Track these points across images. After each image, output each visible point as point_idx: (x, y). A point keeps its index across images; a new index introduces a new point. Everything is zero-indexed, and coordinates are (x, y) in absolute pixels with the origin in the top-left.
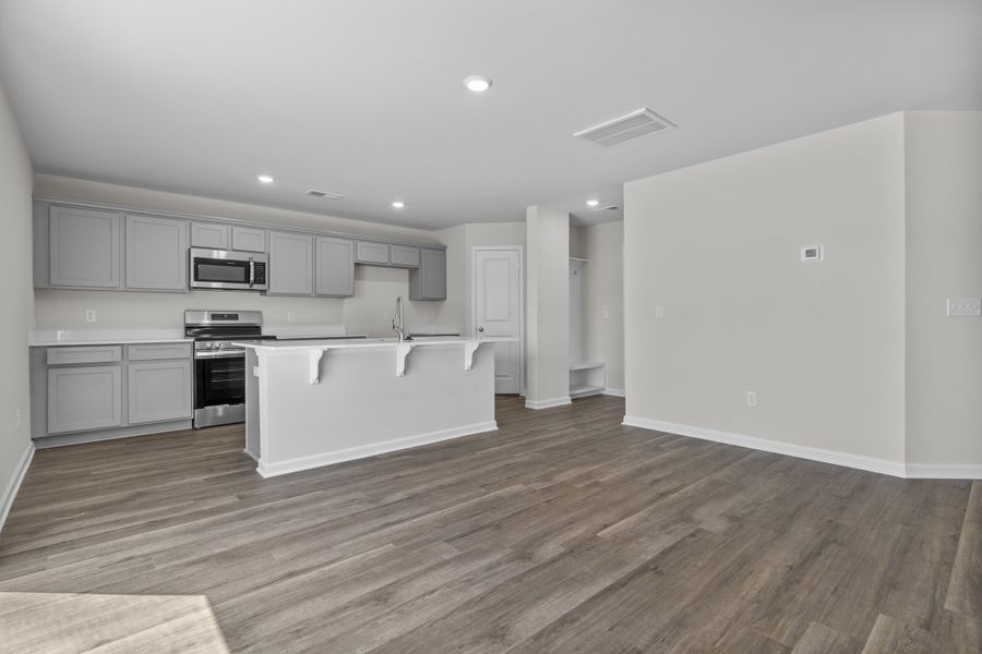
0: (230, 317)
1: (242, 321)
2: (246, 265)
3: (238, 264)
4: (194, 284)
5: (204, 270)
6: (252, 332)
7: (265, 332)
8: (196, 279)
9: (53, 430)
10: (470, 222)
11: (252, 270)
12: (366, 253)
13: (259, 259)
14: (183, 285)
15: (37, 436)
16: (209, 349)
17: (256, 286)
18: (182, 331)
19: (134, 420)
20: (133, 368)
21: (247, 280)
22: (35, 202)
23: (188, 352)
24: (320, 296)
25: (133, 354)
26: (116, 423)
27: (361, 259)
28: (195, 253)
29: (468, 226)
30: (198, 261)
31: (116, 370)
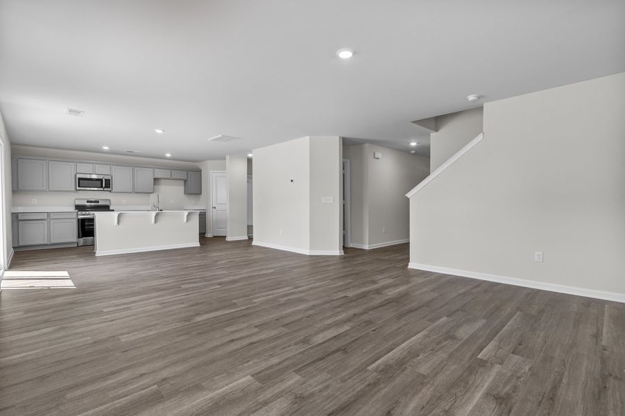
0: (95, 202)
1: (100, 203)
2: (101, 180)
3: (97, 180)
4: (78, 188)
5: (83, 182)
6: (106, 208)
7: (111, 208)
8: (79, 186)
9: (21, 244)
10: (210, 159)
11: (104, 182)
12: (159, 174)
13: (107, 177)
14: (73, 189)
15: (15, 246)
16: (84, 215)
17: (105, 189)
18: (74, 208)
19: (52, 242)
20: (52, 222)
21: (102, 187)
22: (12, 158)
23: (74, 216)
24: (136, 193)
25: (52, 216)
26: (46, 242)
27: (156, 177)
28: (79, 176)
29: (209, 162)
30: (80, 179)
31: (45, 222)
